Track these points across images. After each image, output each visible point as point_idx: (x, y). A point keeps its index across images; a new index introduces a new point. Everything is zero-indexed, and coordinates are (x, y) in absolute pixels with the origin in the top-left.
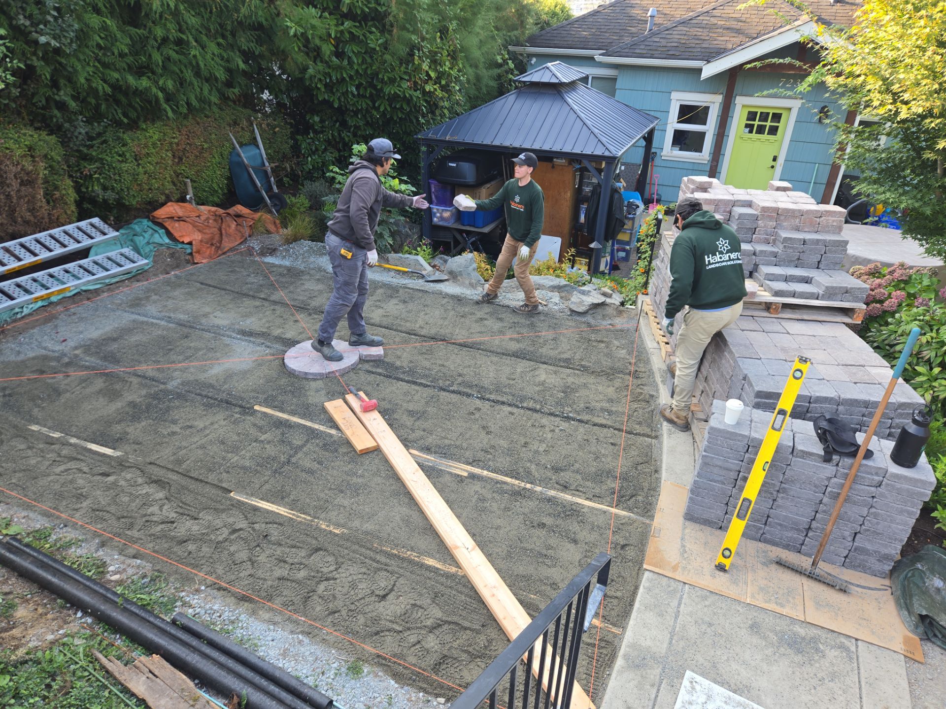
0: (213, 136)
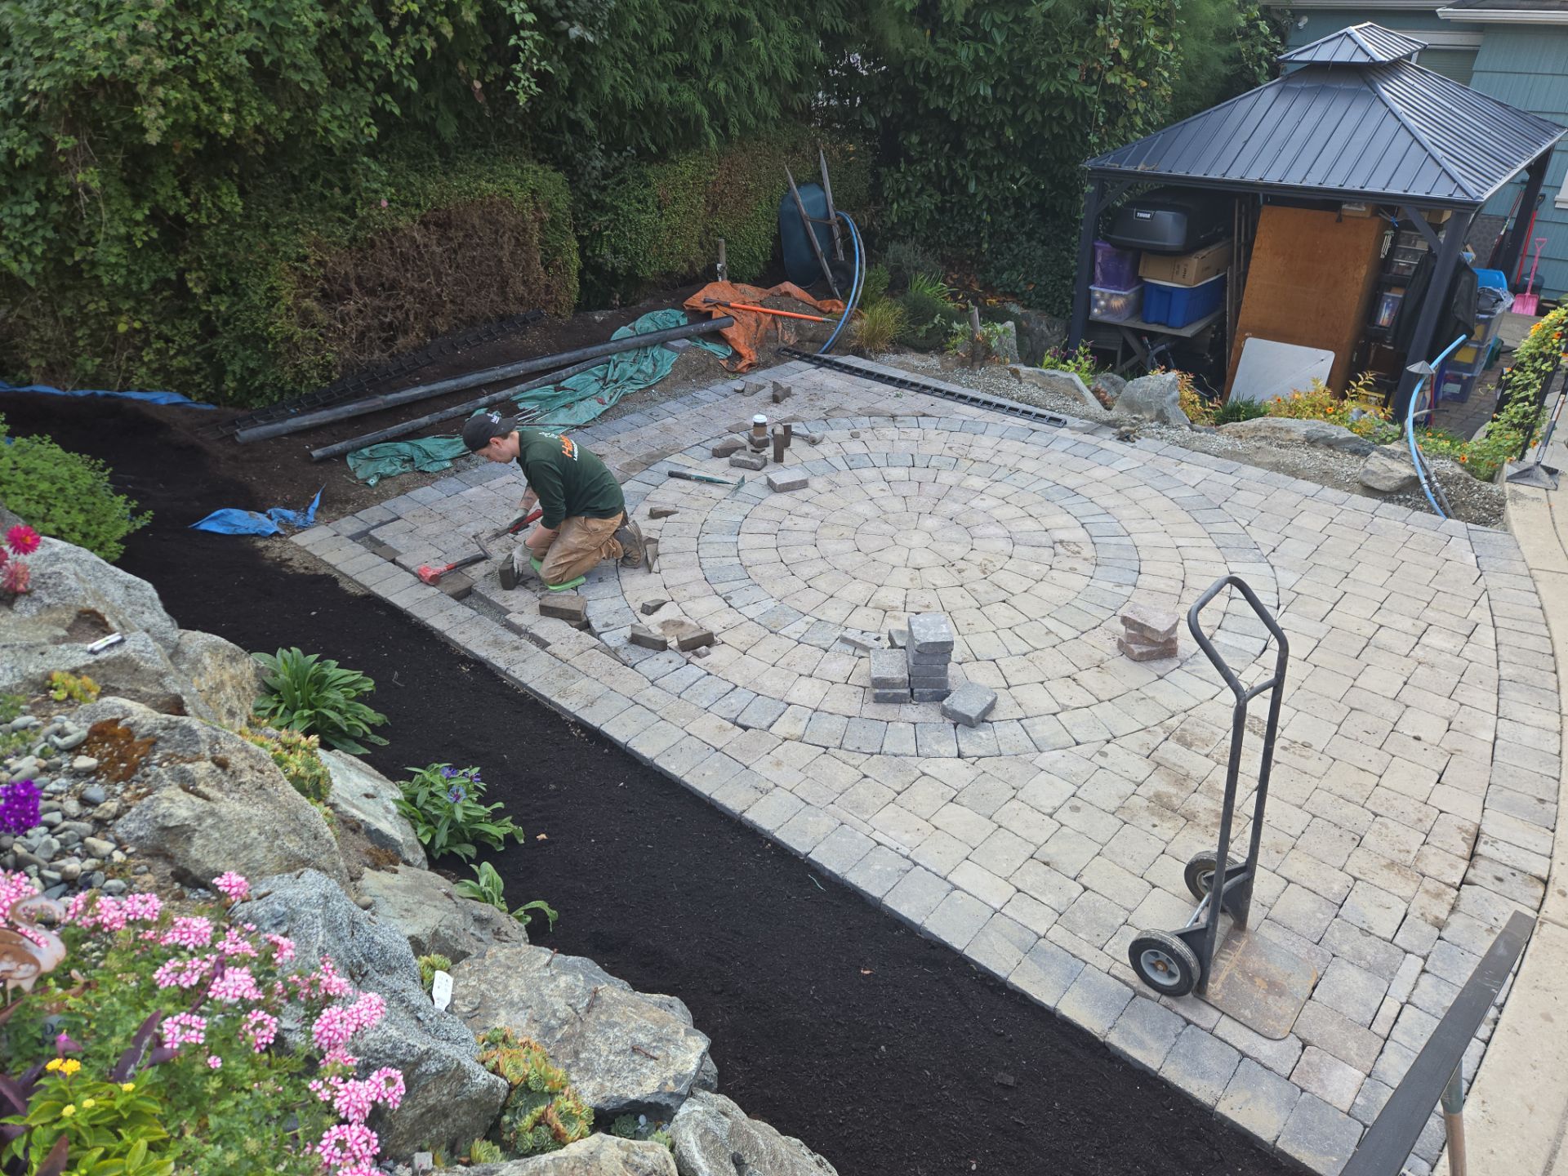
0: (764, 170)
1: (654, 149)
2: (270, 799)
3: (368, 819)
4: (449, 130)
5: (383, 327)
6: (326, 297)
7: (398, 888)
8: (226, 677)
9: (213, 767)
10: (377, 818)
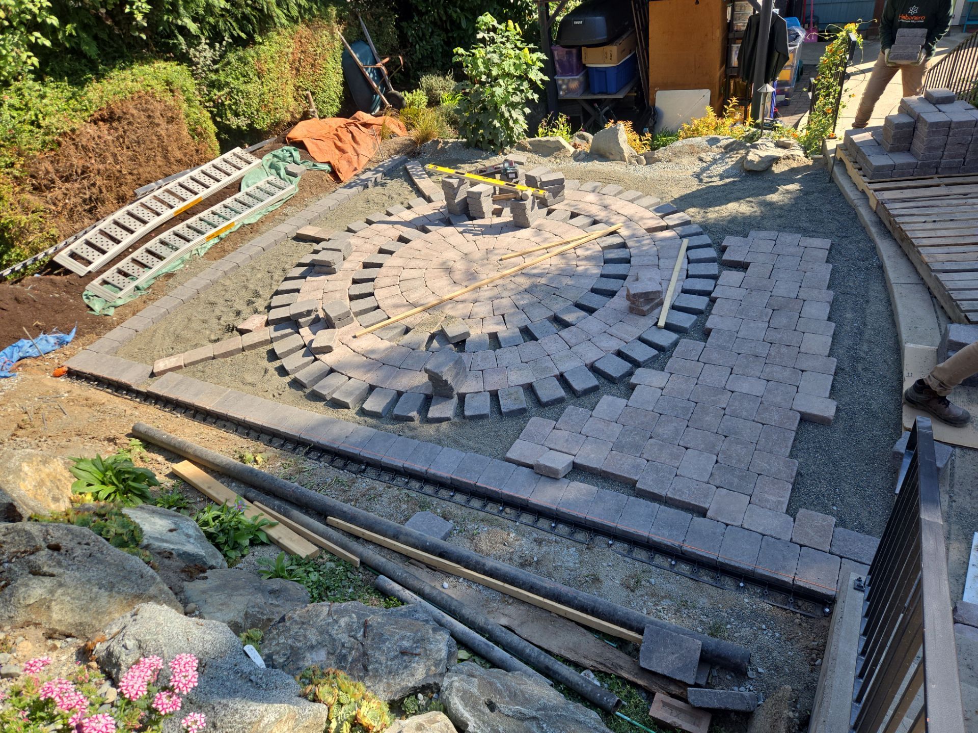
1: (243, 35)
2: (100, 562)
3: (176, 547)
4: (90, 49)
5: (84, 201)
6: (37, 189)
7: (211, 589)
8: (43, 476)
9: (50, 552)
10: (183, 544)
